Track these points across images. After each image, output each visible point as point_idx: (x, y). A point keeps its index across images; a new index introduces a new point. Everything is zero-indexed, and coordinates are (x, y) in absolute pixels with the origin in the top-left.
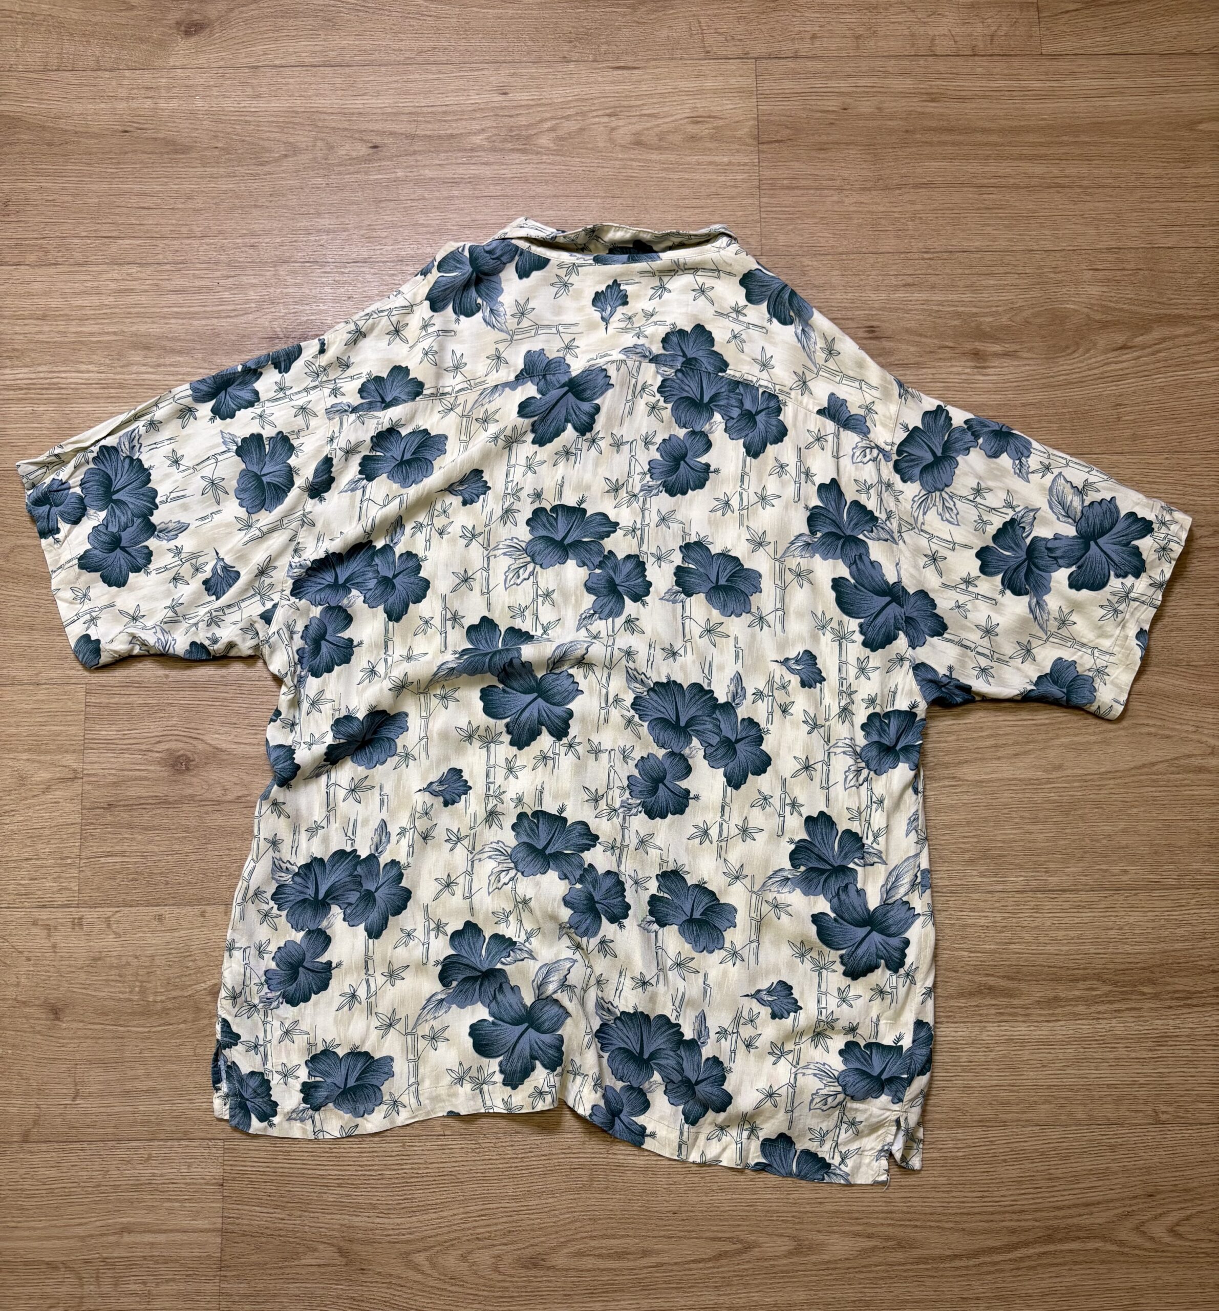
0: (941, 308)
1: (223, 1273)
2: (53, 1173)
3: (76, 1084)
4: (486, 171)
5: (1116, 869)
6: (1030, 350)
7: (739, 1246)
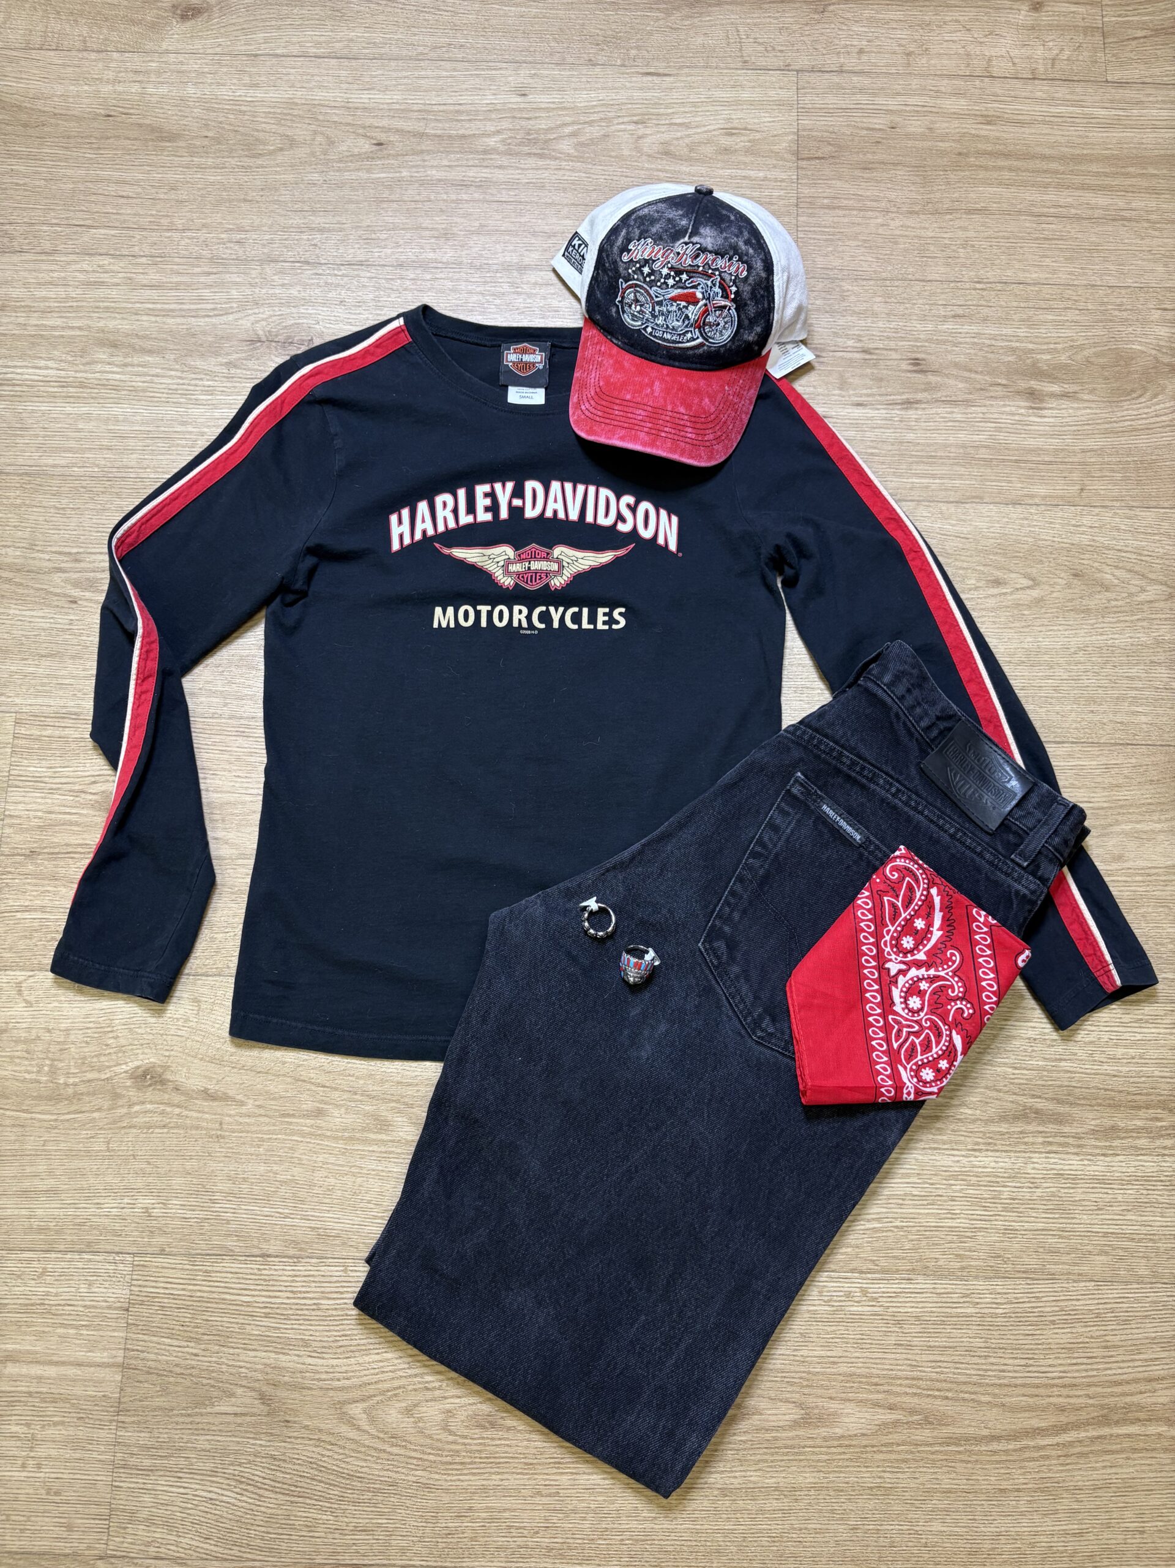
0: (993, 342)
1: (121, 1418)
4: (500, 175)
6: (1092, 391)
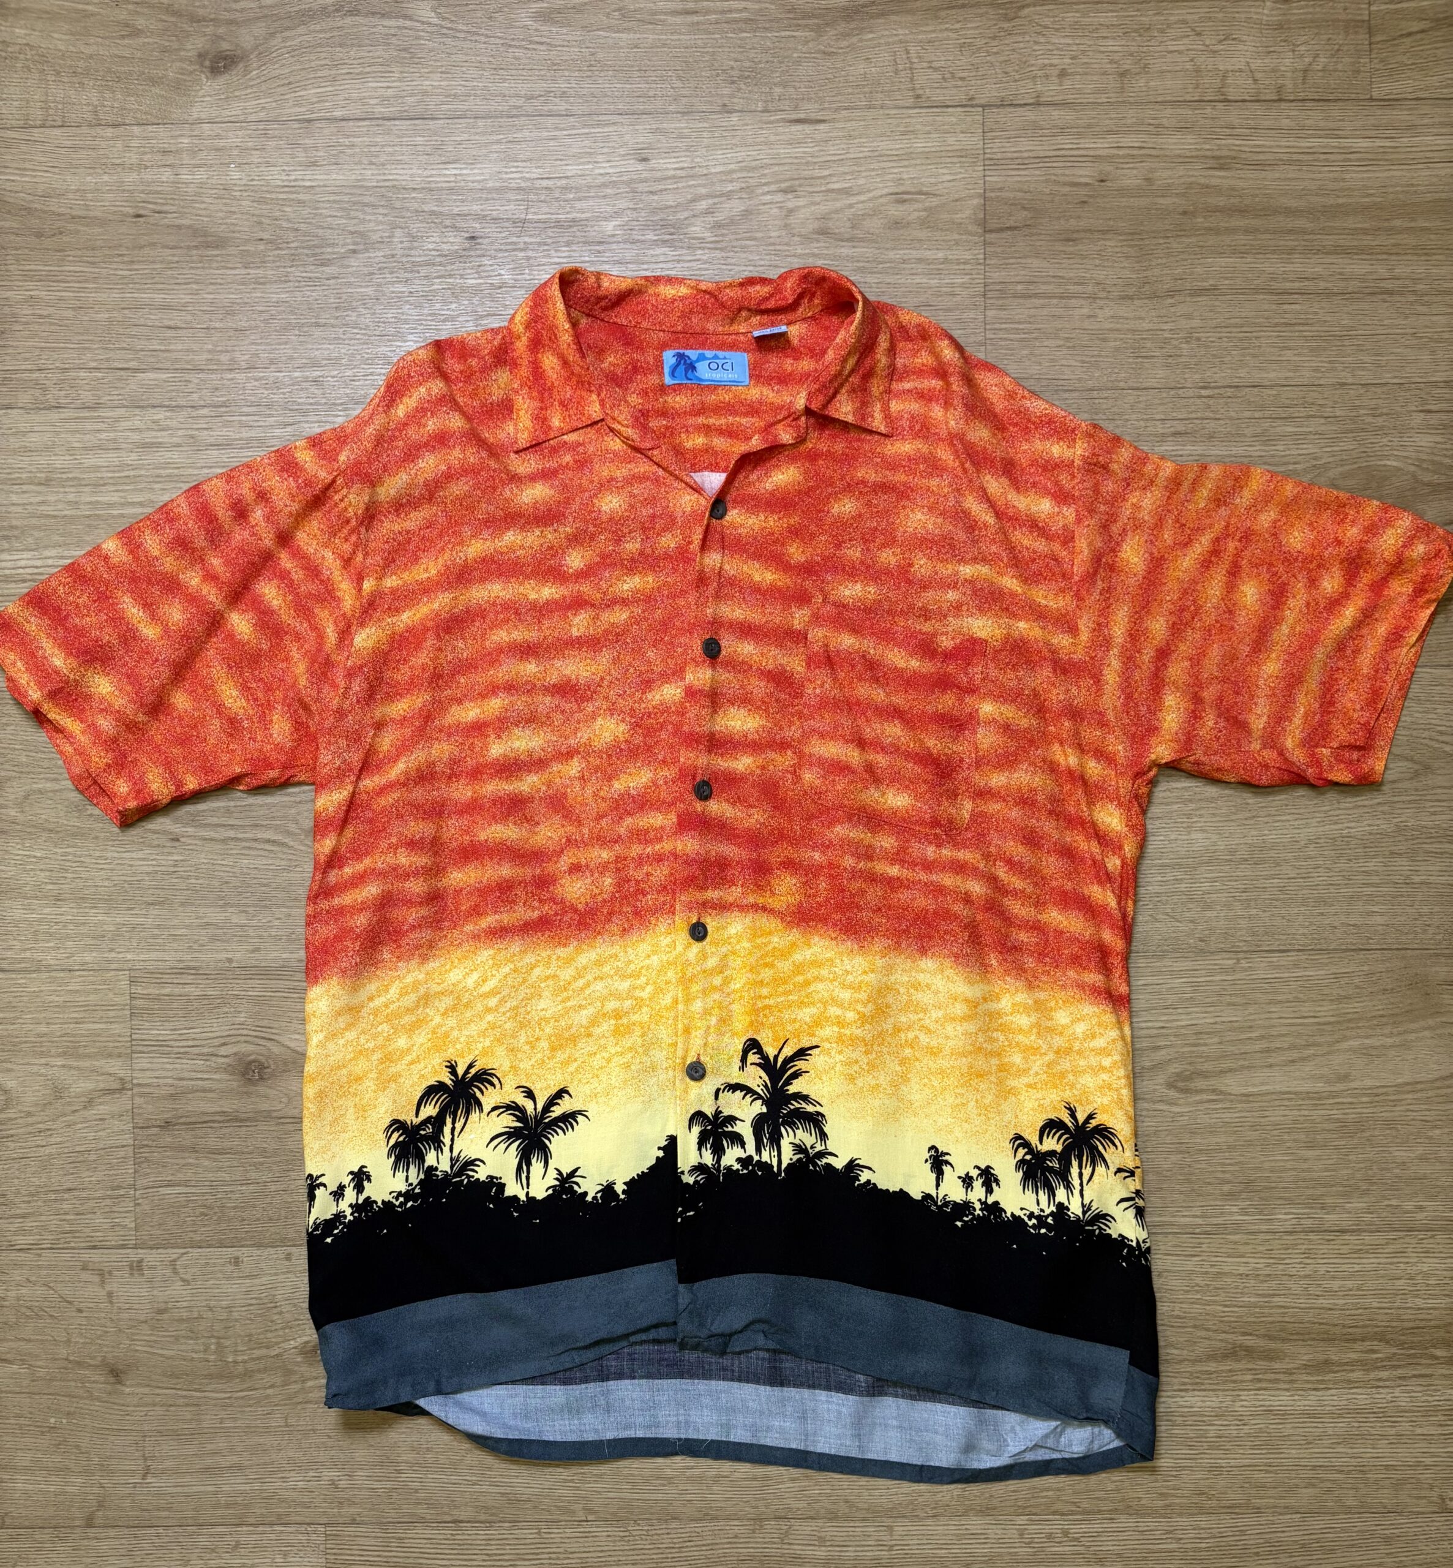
3: (146, 1460)
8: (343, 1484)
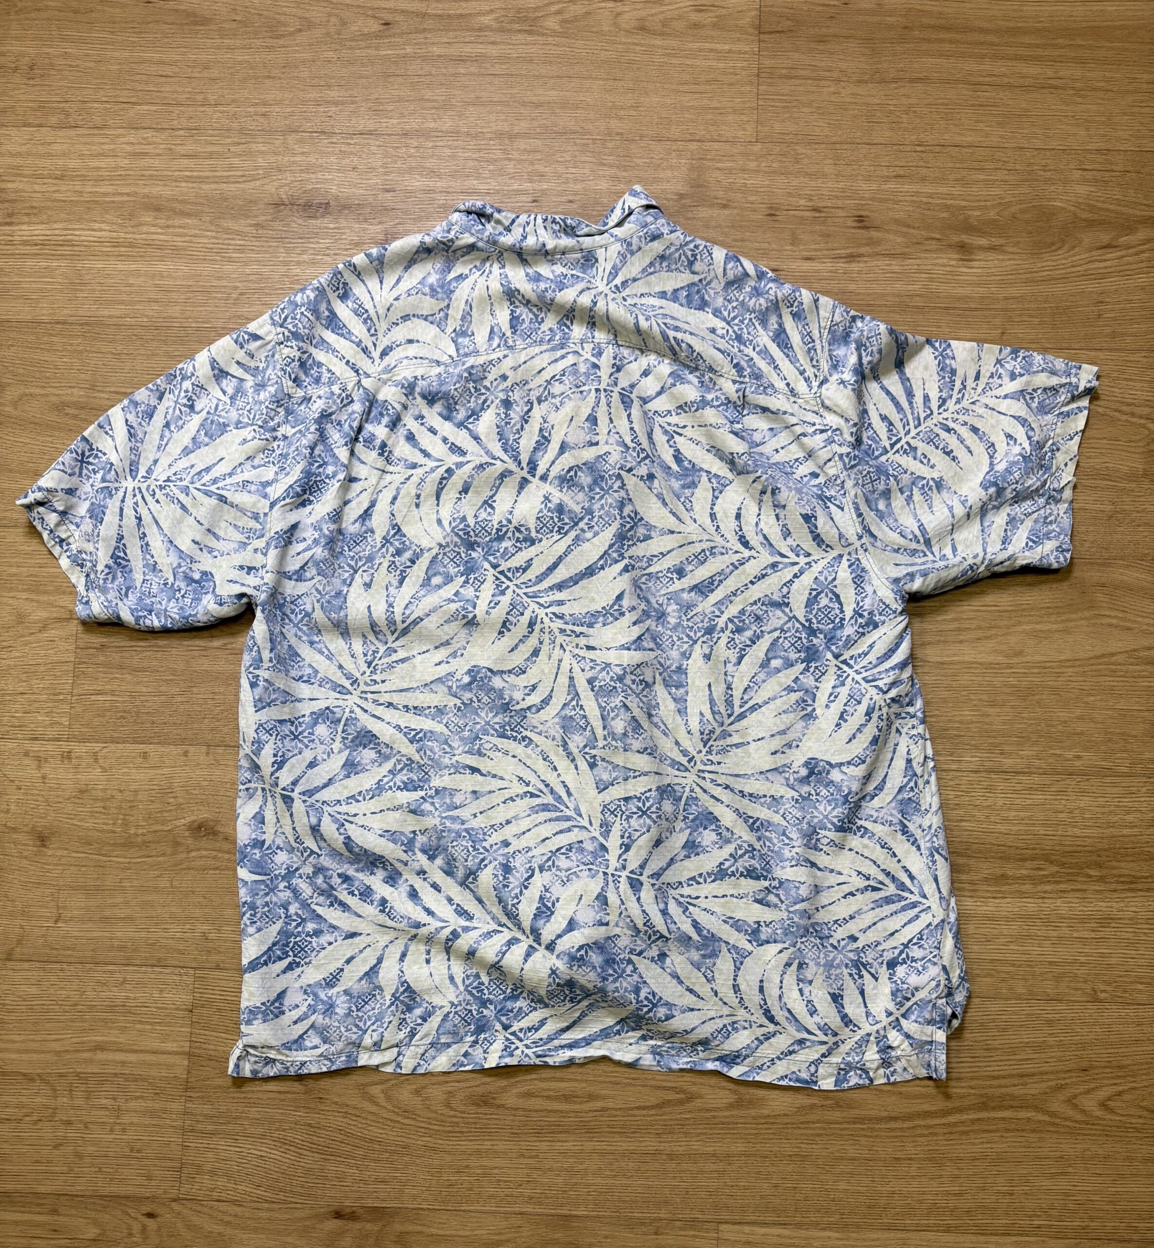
0: (930, 200)
1: (188, 1094)
2: (33, 990)
3: (58, 908)
5: (1069, 754)
6: (1016, 244)
7: (682, 1096)
8: (212, 936)
